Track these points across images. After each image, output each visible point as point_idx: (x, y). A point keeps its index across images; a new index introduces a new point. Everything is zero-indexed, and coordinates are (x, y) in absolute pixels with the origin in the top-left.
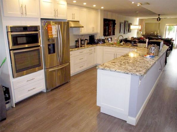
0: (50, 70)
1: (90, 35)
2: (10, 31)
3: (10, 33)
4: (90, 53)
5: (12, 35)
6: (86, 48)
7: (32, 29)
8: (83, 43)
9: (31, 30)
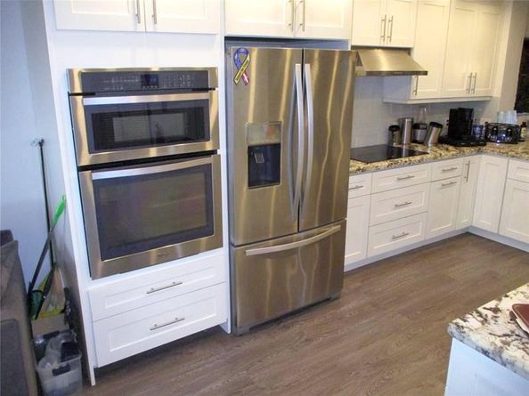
0: (251, 252)
1: (456, 107)
2: (78, 89)
3: (81, 97)
4: (445, 182)
5: (87, 108)
6: (427, 161)
7: (180, 82)
8: (418, 139)
9: (176, 86)
